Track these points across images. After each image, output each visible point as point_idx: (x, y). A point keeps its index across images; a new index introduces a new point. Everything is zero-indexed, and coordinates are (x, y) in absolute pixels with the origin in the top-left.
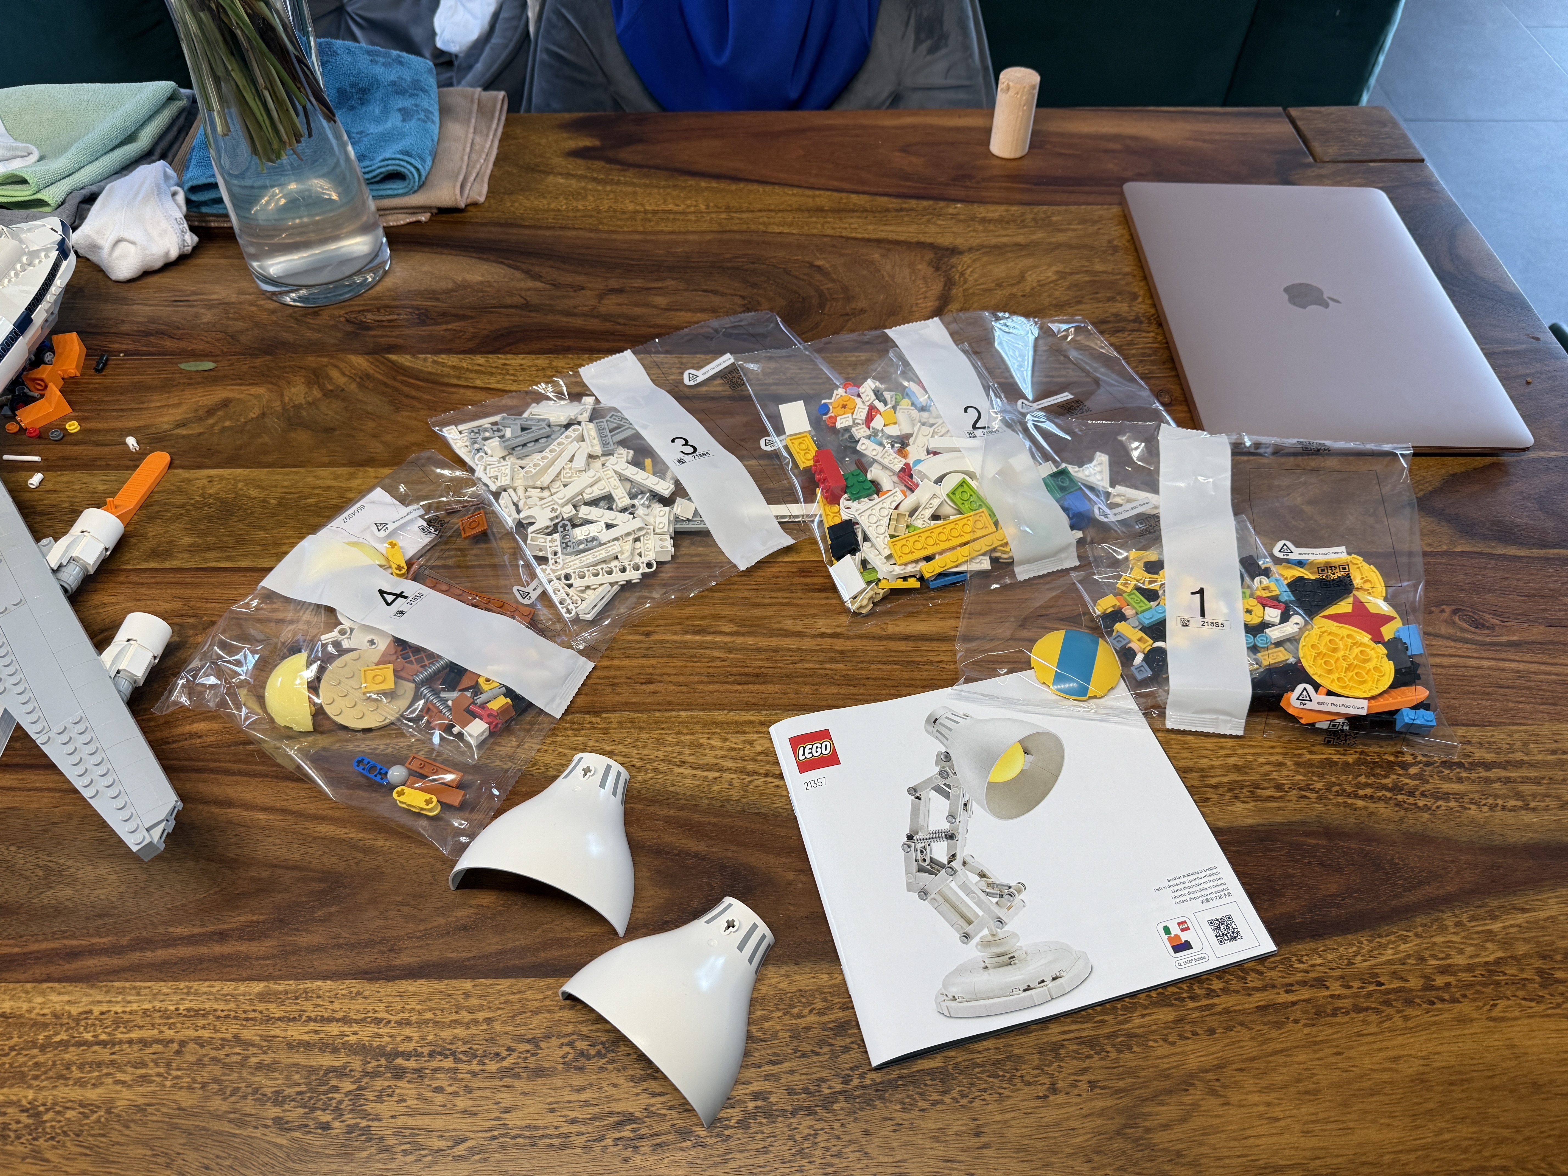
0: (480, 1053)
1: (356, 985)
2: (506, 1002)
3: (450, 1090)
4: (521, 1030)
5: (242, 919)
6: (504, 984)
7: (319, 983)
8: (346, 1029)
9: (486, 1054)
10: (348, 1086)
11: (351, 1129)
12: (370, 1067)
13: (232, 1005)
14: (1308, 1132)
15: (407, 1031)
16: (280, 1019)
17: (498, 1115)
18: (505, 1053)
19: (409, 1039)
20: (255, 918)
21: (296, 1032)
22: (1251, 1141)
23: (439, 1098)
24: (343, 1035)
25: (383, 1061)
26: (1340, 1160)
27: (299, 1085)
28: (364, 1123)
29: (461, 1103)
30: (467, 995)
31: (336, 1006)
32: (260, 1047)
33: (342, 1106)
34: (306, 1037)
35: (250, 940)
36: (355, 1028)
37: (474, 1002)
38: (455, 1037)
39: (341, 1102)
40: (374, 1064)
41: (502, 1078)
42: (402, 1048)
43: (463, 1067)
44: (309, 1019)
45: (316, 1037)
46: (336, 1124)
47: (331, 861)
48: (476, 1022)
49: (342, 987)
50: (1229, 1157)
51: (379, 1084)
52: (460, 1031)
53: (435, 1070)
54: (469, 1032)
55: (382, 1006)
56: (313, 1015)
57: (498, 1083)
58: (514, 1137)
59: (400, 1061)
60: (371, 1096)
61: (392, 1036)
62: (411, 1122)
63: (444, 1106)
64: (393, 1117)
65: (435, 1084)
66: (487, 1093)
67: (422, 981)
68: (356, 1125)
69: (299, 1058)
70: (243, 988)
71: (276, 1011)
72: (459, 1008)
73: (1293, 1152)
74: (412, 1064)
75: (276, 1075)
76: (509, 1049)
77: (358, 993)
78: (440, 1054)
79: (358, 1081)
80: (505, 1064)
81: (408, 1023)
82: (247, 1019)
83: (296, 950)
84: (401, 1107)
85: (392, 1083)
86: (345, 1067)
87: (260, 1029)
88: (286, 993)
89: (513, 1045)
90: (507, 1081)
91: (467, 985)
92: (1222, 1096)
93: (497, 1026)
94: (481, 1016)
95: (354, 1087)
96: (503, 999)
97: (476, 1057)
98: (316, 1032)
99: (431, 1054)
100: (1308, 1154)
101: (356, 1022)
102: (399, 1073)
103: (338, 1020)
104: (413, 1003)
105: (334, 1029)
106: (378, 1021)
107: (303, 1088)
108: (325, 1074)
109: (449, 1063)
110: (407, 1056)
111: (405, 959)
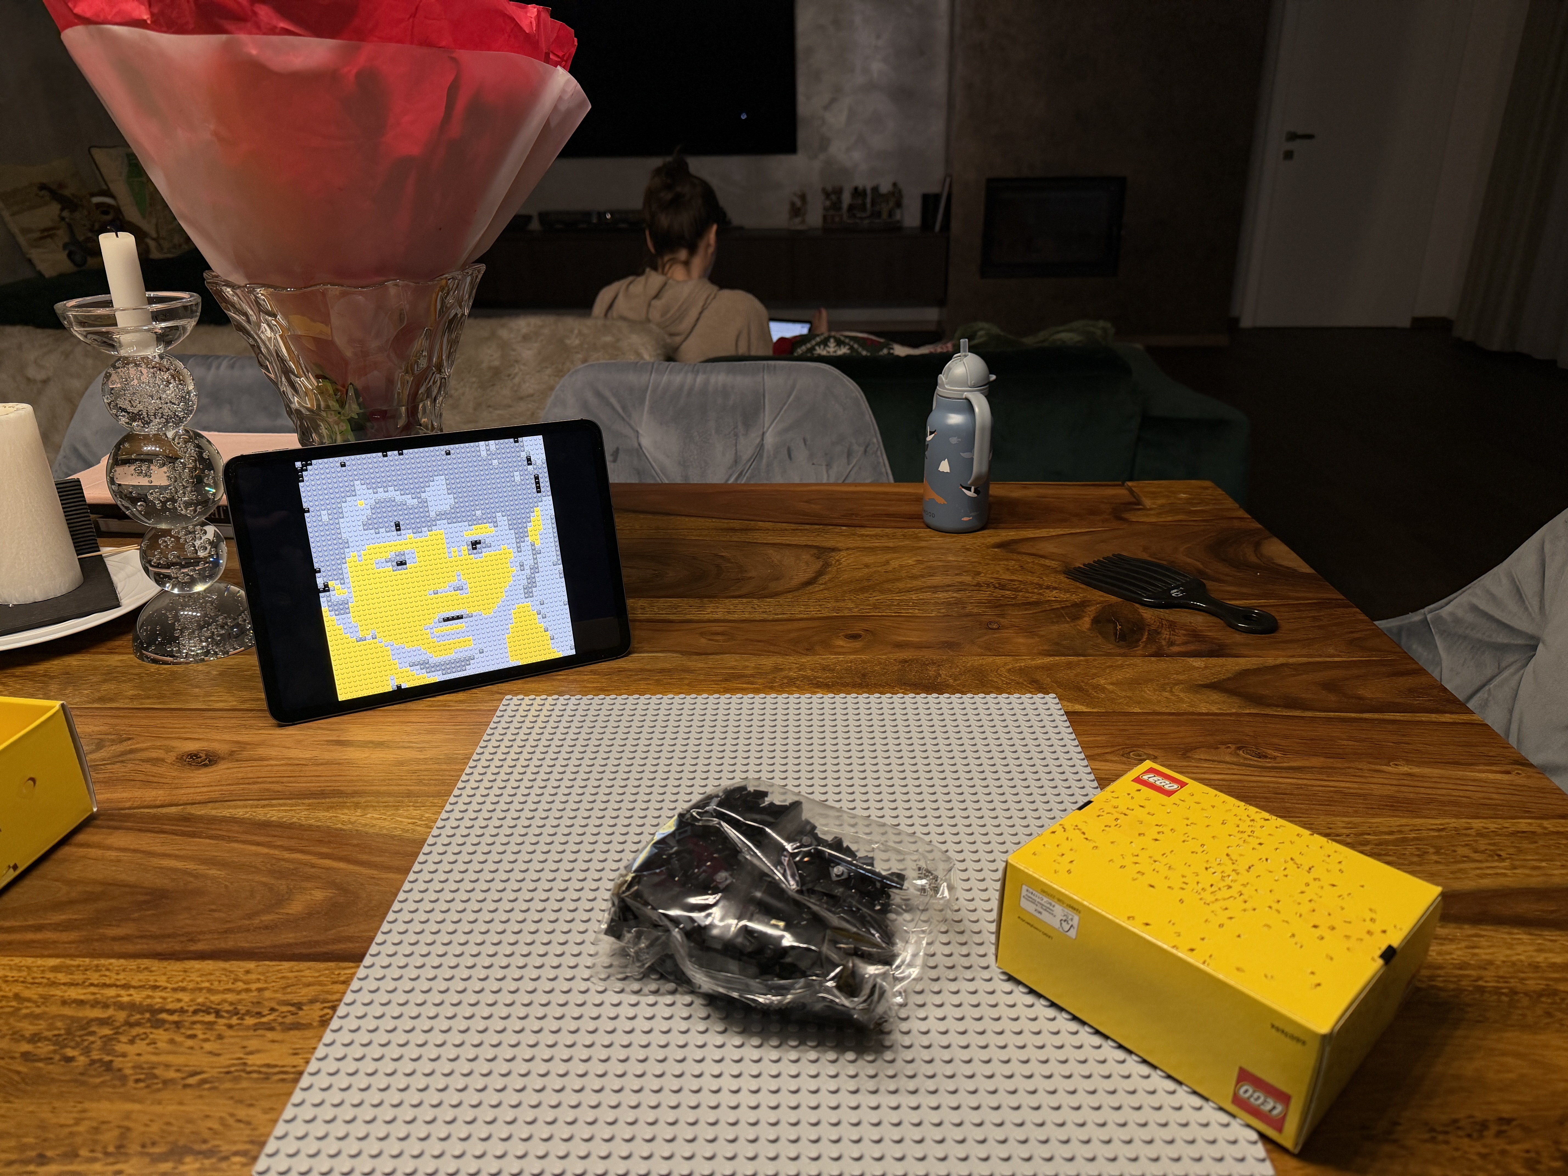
0: (242, 1012)
1: (146, 962)
2: (283, 977)
3: (201, 1036)
4: (288, 997)
5: (63, 917)
6: (286, 965)
7: (113, 961)
8: (123, 992)
9: (248, 1013)
10: (106, 1031)
11: (93, 1062)
12: (132, 1019)
13: (24, 974)
15: (180, 995)
16: (64, 984)
17: (242, 1056)
18: (266, 1012)
19: (179, 1000)
20: (75, 917)
21: (73, 993)
23: (190, 1042)
24: (119, 996)
25: (147, 1015)
27: (59, 1029)
28: (107, 1058)
29: (208, 1046)
30: (248, 972)
31: (120, 977)
32: (35, 1002)
33: (94, 1046)
34: (82, 997)
35: (62, 931)
36: (132, 991)
37: (253, 976)
38: (225, 1001)
39: (93, 1042)
40: (138, 1016)
41: (255, 1030)
42: (170, 1006)
43: (222, 1021)
44: (92, 985)
45: (91, 997)
46: (82, 1058)
47: (161, 882)
48: (248, 990)
49: (132, 964)
51: (135, 1031)
52: (230, 997)
53: (194, 1023)
54: (239, 997)
55: (164, 978)
56: (96, 982)
57: (251, 1033)
58: (250, 1072)
59: (164, 1016)
60: (124, 1039)
61: (164, 998)
62: (154, 1059)
63: (192, 1048)
64: (139, 1055)
65: (190, 1032)
66: (237, 1040)
67: (210, 962)
68: (100, 1060)
69: (67, 1011)
70: (40, 962)
71: (62, 977)
72: (236, 980)
74: (175, 1018)
75: (41, 1022)
76: (273, 1010)
77: (146, 968)
78: (204, 1011)
79: (118, 1028)
80: (264, 1020)
81: (183, 989)
82: (33, 983)
83: (102, 939)
84: (150, 1049)
85: (148, 1031)
86: (109, 1018)
87: (41, 990)
88: (79, 966)
89: (277, 1007)
90: (260, 1032)
91: (251, 965)
93: (267, 994)
94: (254, 986)
95: (111, 1032)
96: (280, 975)
97: (237, 1014)
98: (94, 994)
99: (195, 1012)
101: (135, 987)
102: (158, 1024)
103: (117, 986)
104: (194, 977)
105: (112, 992)
106: (155, 988)
107: (62, 1032)
108: (88, 1023)
109: (211, 1018)
110: (171, 1012)
111: (200, 947)
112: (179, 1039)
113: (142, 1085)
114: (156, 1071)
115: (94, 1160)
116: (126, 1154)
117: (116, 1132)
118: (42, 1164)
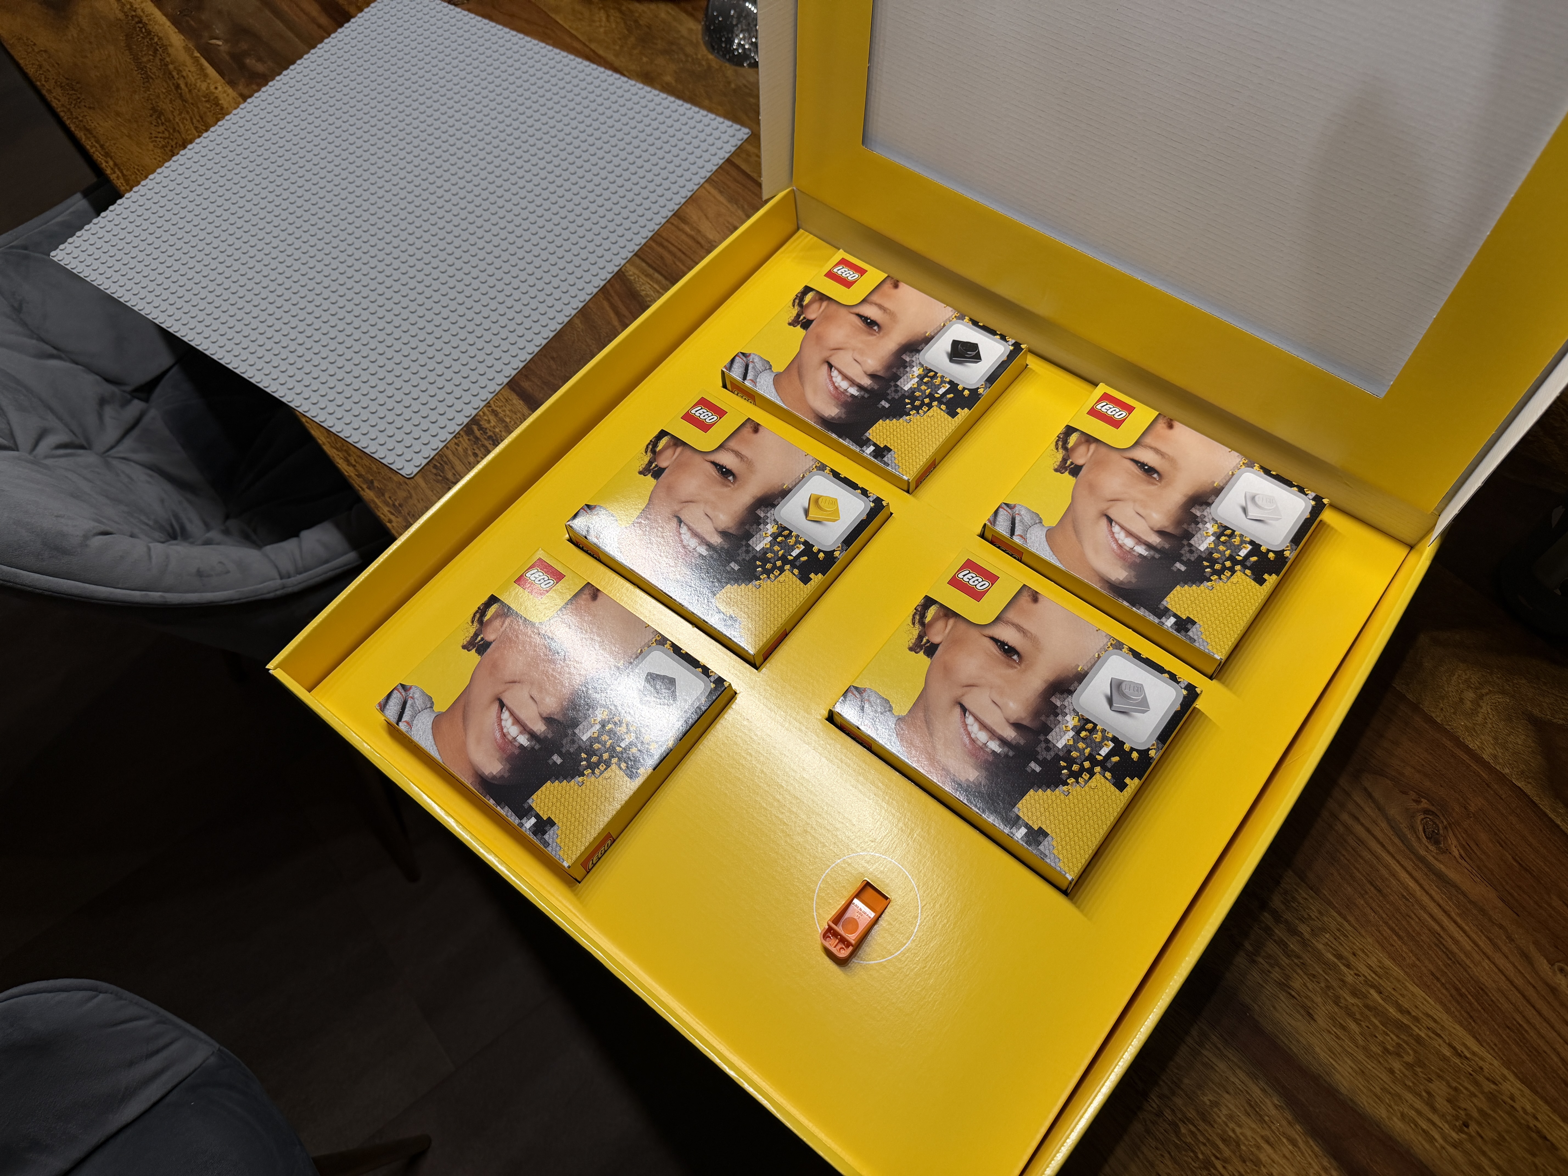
112: (470, 452)
113: (434, 471)
114: (446, 467)
115: (387, 504)
116: (400, 512)
117: (405, 494)
118: (369, 488)
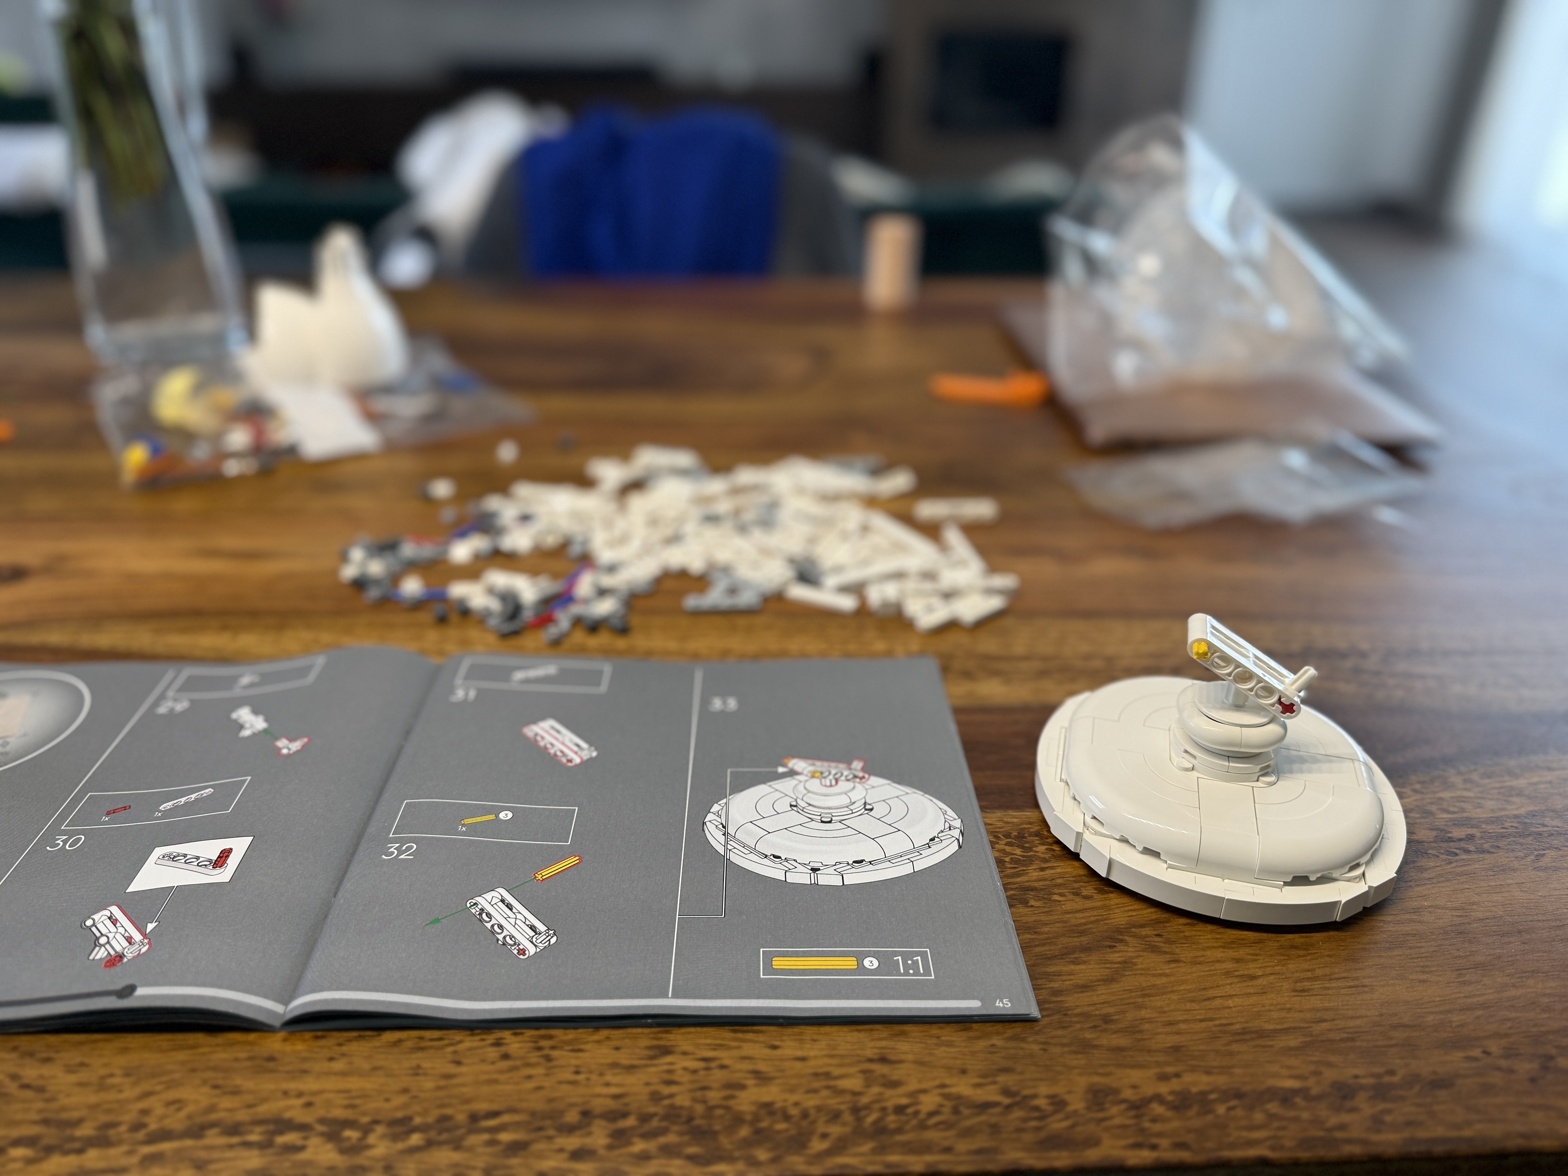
14: (1303, 991)
22: (1217, 1003)
26: (1358, 1022)
50: (1185, 1021)
73: (1283, 1014)
92: (1166, 953)
100: (1308, 1016)
